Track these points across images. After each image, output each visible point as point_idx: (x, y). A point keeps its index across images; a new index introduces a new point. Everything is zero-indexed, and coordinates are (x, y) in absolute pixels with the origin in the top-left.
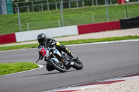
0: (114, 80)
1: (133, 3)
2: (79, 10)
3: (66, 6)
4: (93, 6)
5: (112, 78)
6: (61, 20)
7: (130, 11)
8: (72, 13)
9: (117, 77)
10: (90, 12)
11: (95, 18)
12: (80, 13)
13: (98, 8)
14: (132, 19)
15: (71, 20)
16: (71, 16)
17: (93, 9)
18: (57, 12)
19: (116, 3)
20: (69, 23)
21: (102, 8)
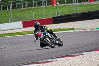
0: (48, 60)
1: (62, 5)
2: (23, 10)
3: (14, 7)
4: (34, 7)
5: (47, 59)
6: (10, 18)
7: (60, 11)
8: (18, 13)
9: (50, 58)
10: (31, 12)
11: (35, 16)
12: (25, 13)
13: (37, 9)
14: (61, 17)
15: (18, 18)
16: (18, 15)
17: (34, 10)
18: (8, 12)
19: (50, 5)
20: (17, 19)
21: (40, 9)
